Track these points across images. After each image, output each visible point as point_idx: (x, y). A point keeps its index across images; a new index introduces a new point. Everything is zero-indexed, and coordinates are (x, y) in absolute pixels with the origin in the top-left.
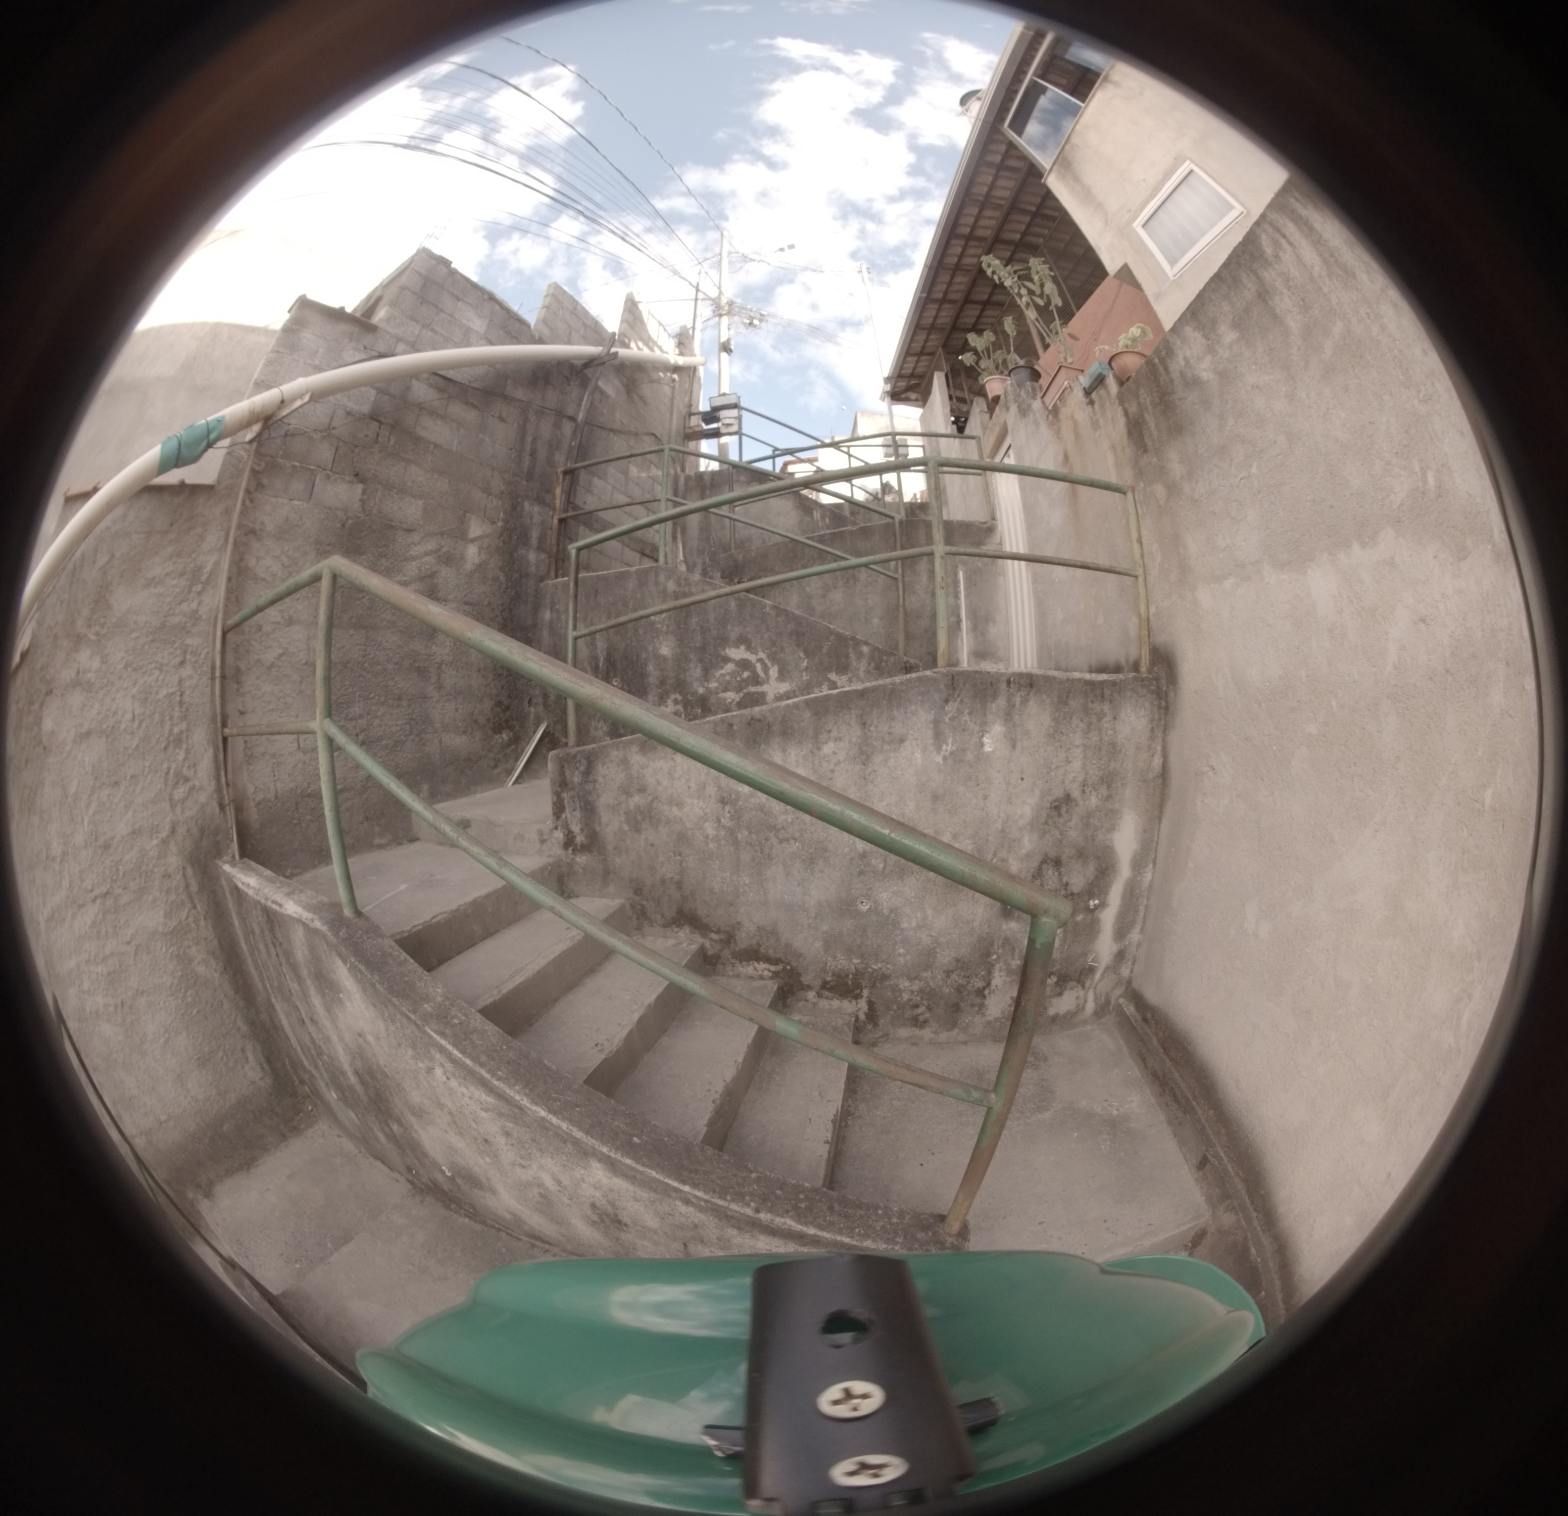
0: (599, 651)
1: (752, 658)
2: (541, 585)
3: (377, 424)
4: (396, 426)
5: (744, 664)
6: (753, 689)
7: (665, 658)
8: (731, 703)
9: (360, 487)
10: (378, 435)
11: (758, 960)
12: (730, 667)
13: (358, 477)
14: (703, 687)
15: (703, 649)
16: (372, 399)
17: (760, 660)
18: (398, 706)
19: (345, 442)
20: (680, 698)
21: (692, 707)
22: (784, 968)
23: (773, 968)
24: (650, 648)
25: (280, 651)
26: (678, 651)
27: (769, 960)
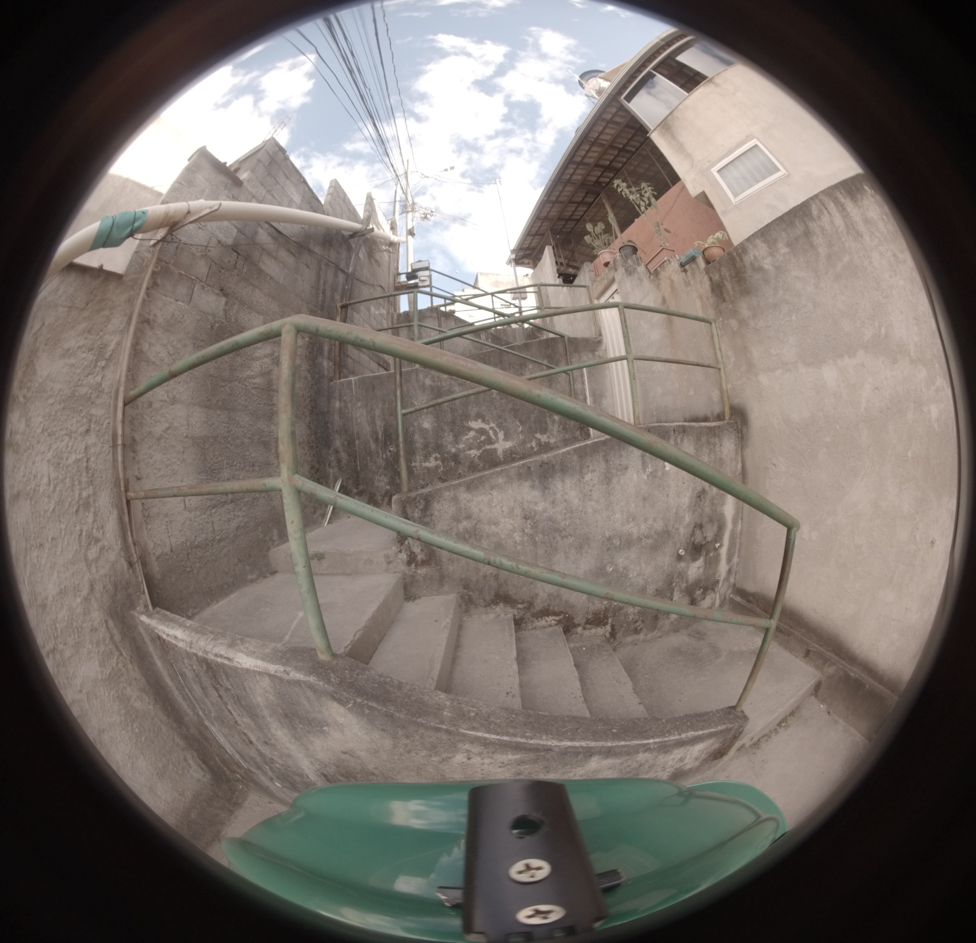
0: (378, 428)
1: (486, 427)
2: (331, 383)
3: (236, 254)
4: (247, 258)
5: (481, 431)
6: (488, 447)
7: (426, 430)
8: (474, 457)
9: (224, 299)
10: (236, 263)
11: (548, 615)
12: (472, 434)
13: (223, 292)
14: (455, 447)
15: (453, 423)
16: (234, 235)
17: (492, 428)
18: (253, 471)
19: (216, 263)
20: (439, 456)
21: (448, 462)
22: (565, 616)
23: (557, 618)
24: (416, 424)
25: (167, 425)
26: (436, 425)
27: (555, 614)
